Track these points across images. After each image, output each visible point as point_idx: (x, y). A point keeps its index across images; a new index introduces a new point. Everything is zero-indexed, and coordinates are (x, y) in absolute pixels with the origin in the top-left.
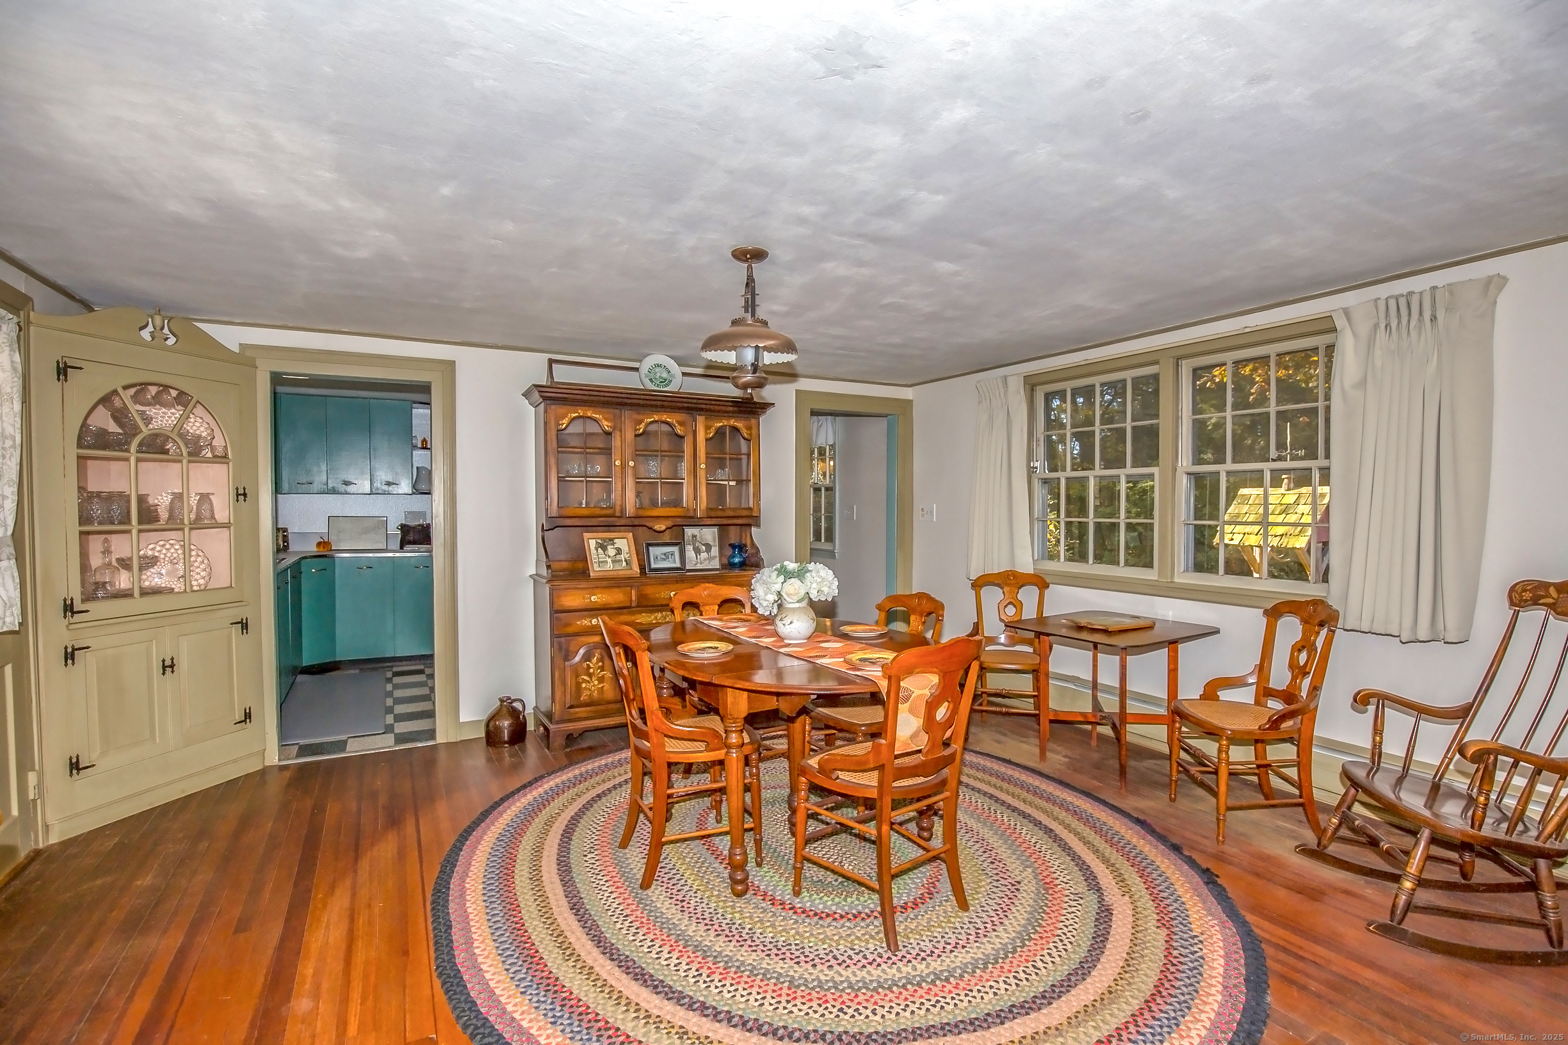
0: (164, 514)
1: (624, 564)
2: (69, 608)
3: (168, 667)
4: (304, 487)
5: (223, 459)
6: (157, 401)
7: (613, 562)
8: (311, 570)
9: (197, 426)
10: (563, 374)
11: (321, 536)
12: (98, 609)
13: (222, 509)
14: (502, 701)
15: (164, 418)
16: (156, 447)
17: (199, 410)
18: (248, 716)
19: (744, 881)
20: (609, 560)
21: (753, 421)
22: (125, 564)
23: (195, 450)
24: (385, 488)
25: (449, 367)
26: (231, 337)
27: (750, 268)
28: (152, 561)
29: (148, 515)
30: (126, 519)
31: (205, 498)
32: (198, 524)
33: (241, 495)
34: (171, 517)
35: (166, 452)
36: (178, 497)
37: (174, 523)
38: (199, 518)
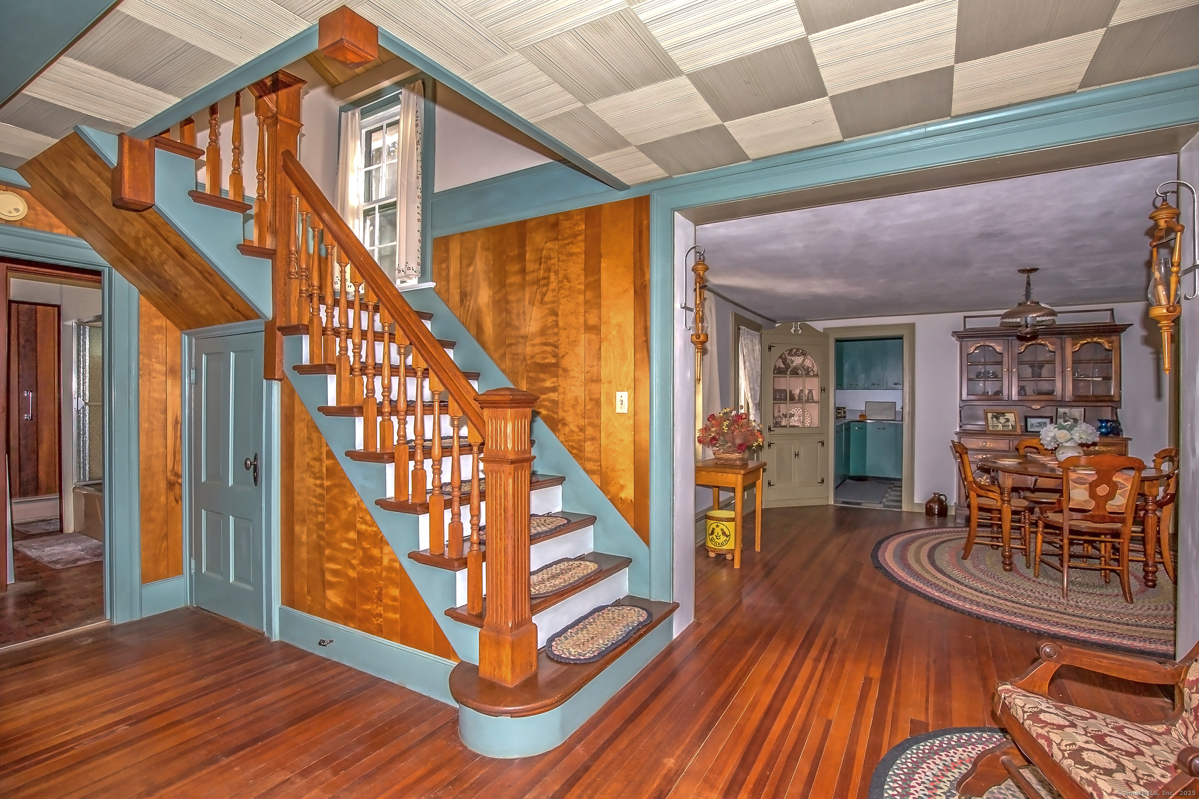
0: (797, 398)
1: (1011, 427)
2: (770, 429)
3: (797, 455)
4: (854, 386)
5: (816, 375)
6: (796, 355)
7: (1003, 426)
8: (855, 428)
9: (808, 363)
10: (972, 324)
11: (861, 411)
12: (778, 430)
13: (816, 396)
14: (935, 494)
15: (798, 361)
16: (795, 372)
17: (809, 357)
18: (823, 481)
19: (1010, 564)
20: (1000, 425)
21: (1114, 338)
22: (785, 416)
23: (808, 372)
24: (894, 386)
25: (912, 326)
26: (819, 325)
27: (1028, 277)
28: (792, 415)
29: (792, 398)
30: (786, 399)
31: (810, 391)
32: (808, 401)
33: (823, 390)
34: (799, 399)
35: (798, 374)
36: (801, 391)
37: (800, 400)
38: (808, 399)
